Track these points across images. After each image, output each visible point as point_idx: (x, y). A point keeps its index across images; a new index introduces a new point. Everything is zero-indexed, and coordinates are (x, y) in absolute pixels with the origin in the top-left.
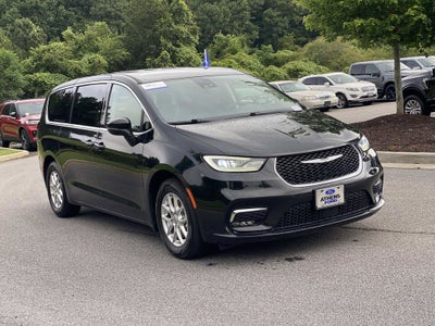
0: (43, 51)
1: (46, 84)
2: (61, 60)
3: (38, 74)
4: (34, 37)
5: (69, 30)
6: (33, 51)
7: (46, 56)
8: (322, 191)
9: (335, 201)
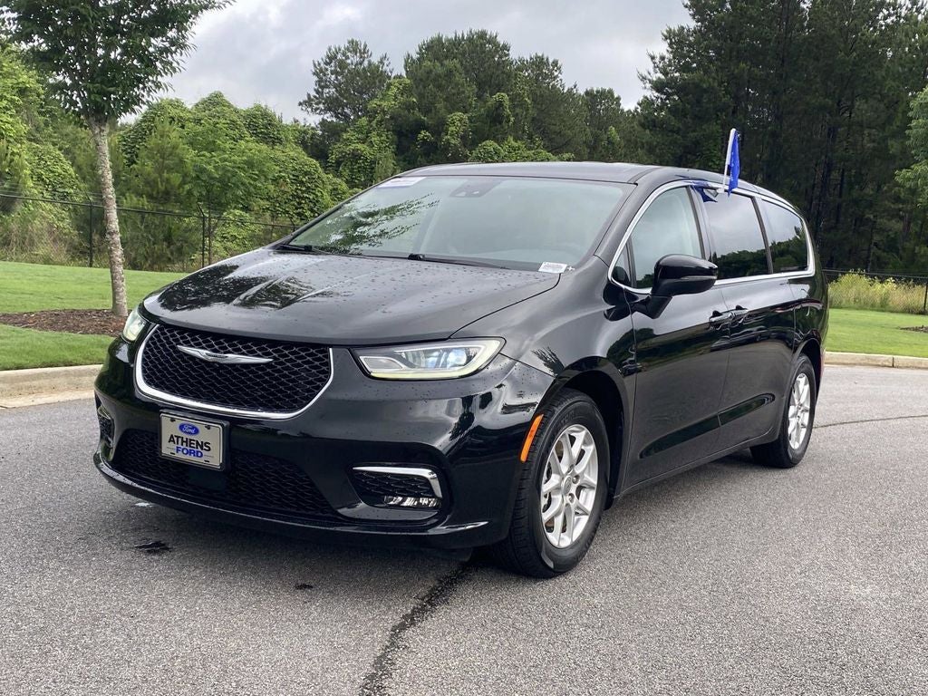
8: (173, 420)
9: (199, 454)
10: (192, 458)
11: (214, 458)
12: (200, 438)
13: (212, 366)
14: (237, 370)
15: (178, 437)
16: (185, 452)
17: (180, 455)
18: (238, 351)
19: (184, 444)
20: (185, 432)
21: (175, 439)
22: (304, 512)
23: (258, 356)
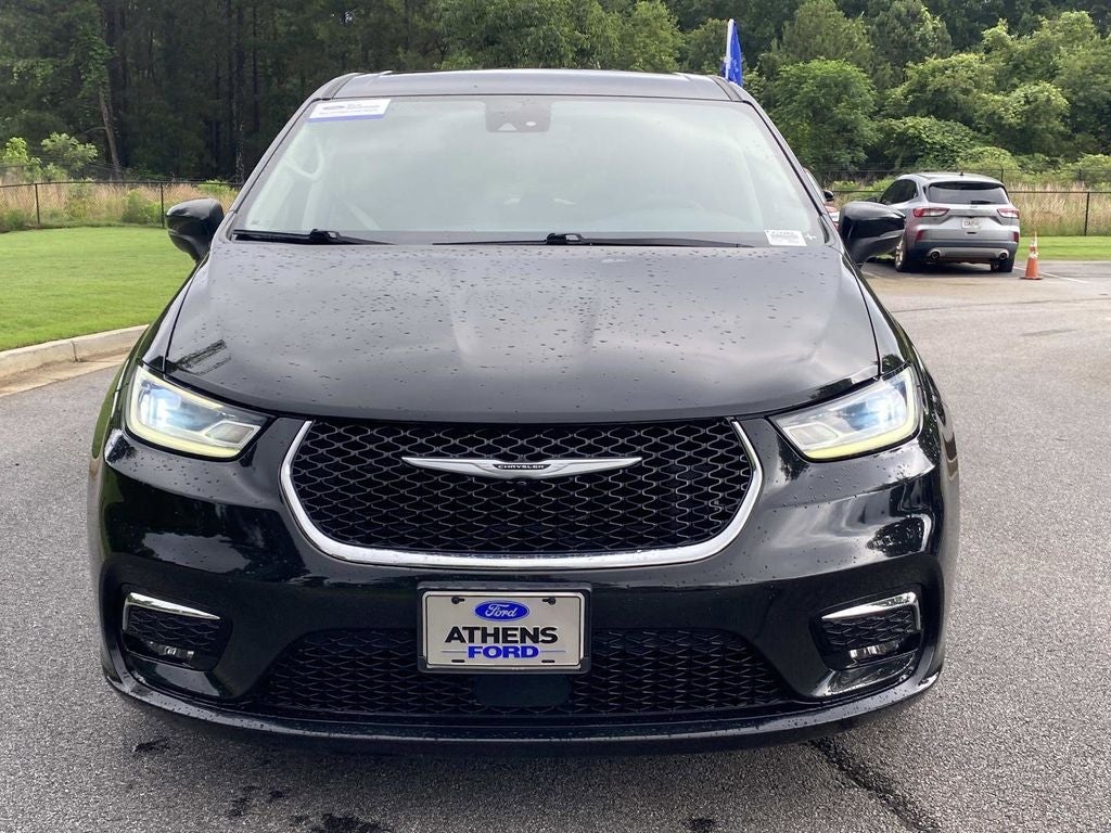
0: (933, 73)
1: (922, 142)
2: (966, 92)
3: (910, 121)
4: (923, 39)
5: (1001, 29)
6: (913, 70)
7: (935, 82)
8: (456, 600)
9: (530, 652)
10: (512, 662)
11: (568, 652)
12: (528, 623)
13: (510, 487)
14: (573, 486)
15: (471, 630)
16: (492, 652)
17: (480, 661)
18: (559, 452)
19: (490, 640)
20: (493, 617)
21: (465, 634)
22: (730, 707)
23: (607, 455)
